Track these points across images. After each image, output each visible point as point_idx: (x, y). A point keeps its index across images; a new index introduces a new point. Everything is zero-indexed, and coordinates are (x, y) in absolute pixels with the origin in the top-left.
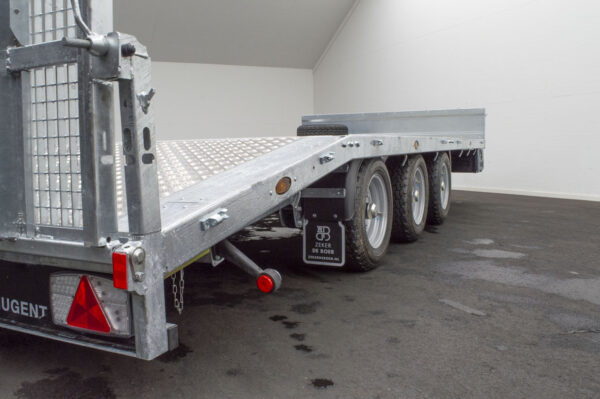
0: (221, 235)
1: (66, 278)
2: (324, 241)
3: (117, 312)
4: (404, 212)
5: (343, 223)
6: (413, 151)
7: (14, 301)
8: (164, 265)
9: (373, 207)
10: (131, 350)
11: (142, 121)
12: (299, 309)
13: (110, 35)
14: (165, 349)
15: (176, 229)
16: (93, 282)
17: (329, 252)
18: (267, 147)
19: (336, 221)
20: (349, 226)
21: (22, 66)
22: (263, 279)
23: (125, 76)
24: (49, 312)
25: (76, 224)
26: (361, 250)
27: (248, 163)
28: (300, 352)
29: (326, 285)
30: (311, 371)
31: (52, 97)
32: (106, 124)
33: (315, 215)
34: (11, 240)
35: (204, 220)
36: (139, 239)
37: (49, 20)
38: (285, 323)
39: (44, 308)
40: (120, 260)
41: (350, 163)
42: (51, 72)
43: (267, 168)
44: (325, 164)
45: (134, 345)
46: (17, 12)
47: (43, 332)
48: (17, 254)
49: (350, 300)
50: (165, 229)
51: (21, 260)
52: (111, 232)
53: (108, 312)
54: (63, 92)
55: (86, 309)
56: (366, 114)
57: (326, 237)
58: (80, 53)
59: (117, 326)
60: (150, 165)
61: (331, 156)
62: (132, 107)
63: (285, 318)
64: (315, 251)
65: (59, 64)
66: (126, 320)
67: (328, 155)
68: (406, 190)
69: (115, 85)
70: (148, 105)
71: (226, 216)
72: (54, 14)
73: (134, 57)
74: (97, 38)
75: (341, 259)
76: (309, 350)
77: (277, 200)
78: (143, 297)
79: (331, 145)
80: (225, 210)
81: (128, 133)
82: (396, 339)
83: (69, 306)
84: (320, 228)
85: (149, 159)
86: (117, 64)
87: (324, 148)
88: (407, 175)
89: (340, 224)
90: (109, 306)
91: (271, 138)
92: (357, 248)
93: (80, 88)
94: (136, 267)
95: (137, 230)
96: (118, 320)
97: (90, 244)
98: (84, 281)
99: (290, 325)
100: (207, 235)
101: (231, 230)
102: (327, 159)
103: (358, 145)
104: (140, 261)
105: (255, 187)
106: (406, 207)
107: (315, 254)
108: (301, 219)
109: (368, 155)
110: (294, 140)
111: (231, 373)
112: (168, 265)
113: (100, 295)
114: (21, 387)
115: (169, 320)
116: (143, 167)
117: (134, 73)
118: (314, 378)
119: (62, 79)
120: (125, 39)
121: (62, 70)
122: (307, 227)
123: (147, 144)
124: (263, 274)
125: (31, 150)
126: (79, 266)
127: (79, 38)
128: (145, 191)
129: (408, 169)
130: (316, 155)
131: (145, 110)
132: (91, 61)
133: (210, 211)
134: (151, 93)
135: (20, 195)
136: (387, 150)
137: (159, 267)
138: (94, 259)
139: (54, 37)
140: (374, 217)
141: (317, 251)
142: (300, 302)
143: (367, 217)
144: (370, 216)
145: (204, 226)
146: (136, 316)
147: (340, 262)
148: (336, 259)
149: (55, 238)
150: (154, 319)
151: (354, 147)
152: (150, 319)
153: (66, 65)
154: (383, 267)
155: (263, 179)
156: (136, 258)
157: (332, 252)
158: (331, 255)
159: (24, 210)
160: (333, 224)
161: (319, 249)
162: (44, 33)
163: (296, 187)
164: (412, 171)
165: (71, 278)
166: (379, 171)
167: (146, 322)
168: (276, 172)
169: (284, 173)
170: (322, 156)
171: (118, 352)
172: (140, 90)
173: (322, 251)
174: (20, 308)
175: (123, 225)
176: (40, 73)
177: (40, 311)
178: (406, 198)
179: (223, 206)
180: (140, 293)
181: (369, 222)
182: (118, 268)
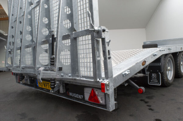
0: (128, 77)
1: (88, 89)
2: (154, 78)
3: (101, 98)
4: (178, 69)
5: (160, 73)
6: (180, 50)
7: (75, 94)
8: (114, 86)
9: (169, 68)
10: (105, 108)
11: (108, 48)
12: (148, 98)
13: (99, 27)
14: (114, 108)
15: (116, 76)
16: (95, 90)
17: (156, 81)
18: (137, 52)
19: (158, 72)
20: (162, 74)
21: (77, 36)
22: (140, 89)
23: (103, 37)
24: (84, 97)
25: (91, 75)
26: (166, 80)
27: (133, 57)
28: (150, 110)
29: (155, 91)
30: (154, 116)
31: (84, 43)
32: (98, 50)
33: (151, 71)
34: (75, 79)
35: (123, 74)
36: (107, 79)
37: (83, 24)
38: (144, 102)
39: (82, 96)
40: (103, 85)
41: (162, 56)
42: (84, 37)
43: (139, 58)
44: (155, 56)
45: (106, 107)
46: (75, 23)
47: (82, 102)
48: (76, 83)
49: (164, 95)
50: (114, 76)
51: (77, 84)
52: (100, 77)
53: (99, 98)
54: (87, 42)
55: (93, 97)
56: (163, 40)
57: (155, 77)
58: (91, 32)
59: (102, 102)
60: (110, 60)
61: (157, 54)
62: (105, 45)
63: (144, 100)
64: (151, 81)
65: (86, 35)
66: (104, 100)
67: (156, 54)
68: (178, 62)
69: (100, 40)
70: (109, 44)
71: (129, 72)
72: (84, 23)
73: (105, 32)
74: (96, 28)
75: (160, 83)
76: (153, 110)
77: (142, 67)
78: (109, 94)
79: (156, 51)
80: (129, 71)
81: (104, 52)
82: (180, 108)
83: (89, 96)
84: (153, 74)
85: (110, 58)
86: (101, 34)
87: (154, 52)
88: (179, 58)
89: (159, 73)
90: (99, 96)
91: (138, 50)
92: (164, 80)
93: (92, 41)
94: (107, 87)
95: (107, 77)
96: (102, 100)
97: (95, 81)
98: (93, 90)
99: (146, 102)
100: (124, 78)
101: (130, 76)
102: (156, 55)
103: (164, 50)
104: (108, 85)
105: (136, 64)
106: (179, 67)
107: (152, 82)
108: (147, 72)
109: (167, 53)
110: (145, 50)
111: (130, 115)
112: (115, 86)
113: (97, 94)
114: (77, 116)
115: (115, 101)
116: (108, 60)
117: (105, 36)
118: (155, 119)
119: (87, 39)
120: (103, 28)
121: (87, 36)
122: (149, 74)
123: (109, 54)
124: (140, 88)
125: (79, 57)
126: (92, 86)
127: (91, 28)
128: (109, 67)
129: (179, 56)
130: (153, 54)
131: (108, 45)
132: (94, 34)
133: (125, 71)
134: (110, 41)
135: (77, 68)
136: (173, 51)
137: (113, 87)
138: (96, 84)
139: (84, 29)
140: (169, 71)
141: (152, 81)
142: (148, 96)
143: (167, 71)
144: (168, 70)
145: (123, 75)
146: (107, 100)
147: (160, 84)
148: (158, 83)
149: (86, 79)
150: (112, 100)
151: (163, 51)
152: (111, 100)
153: (87, 35)
154: (172, 86)
155: (139, 62)
156: (107, 84)
157: (157, 81)
158: (156, 82)
159: (78, 72)
160: (157, 73)
161: (153, 80)
162: (82, 28)
163: (147, 63)
164: (180, 56)
165: (89, 89)
166: (170, 57)
167: (110, 101)
168: (142, 60)
169: (144, 59)
170: (154, 54)
171: (102, 108)
172: (107, 40)
173: (154, 81)
175: (103, 75)
176: (81, 38)
177: (81, 97)
178: (178, 65)
179: (128, 70)
180: (108, 93)
181: (167, 72)
182: (103, 87)
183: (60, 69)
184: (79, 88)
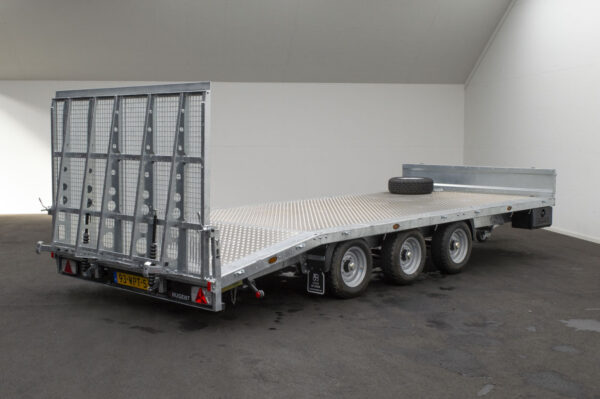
1: (196, 288)
2: (316, 282)
3: (209, 298)
5: (324, 273)
8: (222, 286)
9: (352, 264)
10: (211, 309)
11: (217, 247)
13: (208, 227)
14: (221, 309)
15: (225, 276)
16: (203, 289)
21: (186, 229)
23: (213, 237)
25: (199, 273)
35: (236, 273)
36: (215, 278)
39: (189, 297)
40: (209, 284)
44: (299, 250)
45: (213, 307)
47: (189, 304)
50: (223, 275)
52: (208, 276)
53: (206, 298)
55: (200, 296)
57: (317, 279)
59: (208, 302)
60: (218, 259)
61: (302, 246)
62: (214, 244)
64: (312, 286)
65: (195, 230)
66: (211, 300)
69: (210, 239)
74: (205, 229)
75: (322, 290)
77: (268, 266)
80: (243, 270)
81: (213, 250)
83: (196, 296)
84: (314, 275)
86: (210, 234)
89: (322, 273)
94: (214, 286)
95: (214, 275)
96: (209, 300)
97: (202, 279)
98: (200, 289)
100: (237, 278)
101: (246, 276)
102: (300, 248)
104: (214, 284)
105: (258, 261)
107: (312, 288)
108: (307, 270)
109: (336, 240)
113: (204, 293)
115: (222, 302)
116: (216, 259)
122: (309, 274)
123: (218, 253)
126: (199, 285)
130: (294, 246)
131: (218, 244)
134: (219, 240)
136: (358, 235)
137: (220, 286)
138: (202, 283)
144: (350, 269)
145: (234, 275)
146: (213, 300)
147: (322, 292)
148: (320, 290)
149: (193, 276)
150: (218, 301)
151: (323, 239)
157: (319, 287)
158: (318, 289)
159: (186, 267)
160: (320, 273)
162: (190, 221)
163: (280, 260)
167: (216, 302)
170: (297, 247)
171: (208, 309)
173: (315, 286)
174: (182, 297)
175: (211, 274)
176: (190, 231)
179: (243, 268)
180: (214, 293)
182: (209, 286)
183: (167, 264)
184: (184, 286)
